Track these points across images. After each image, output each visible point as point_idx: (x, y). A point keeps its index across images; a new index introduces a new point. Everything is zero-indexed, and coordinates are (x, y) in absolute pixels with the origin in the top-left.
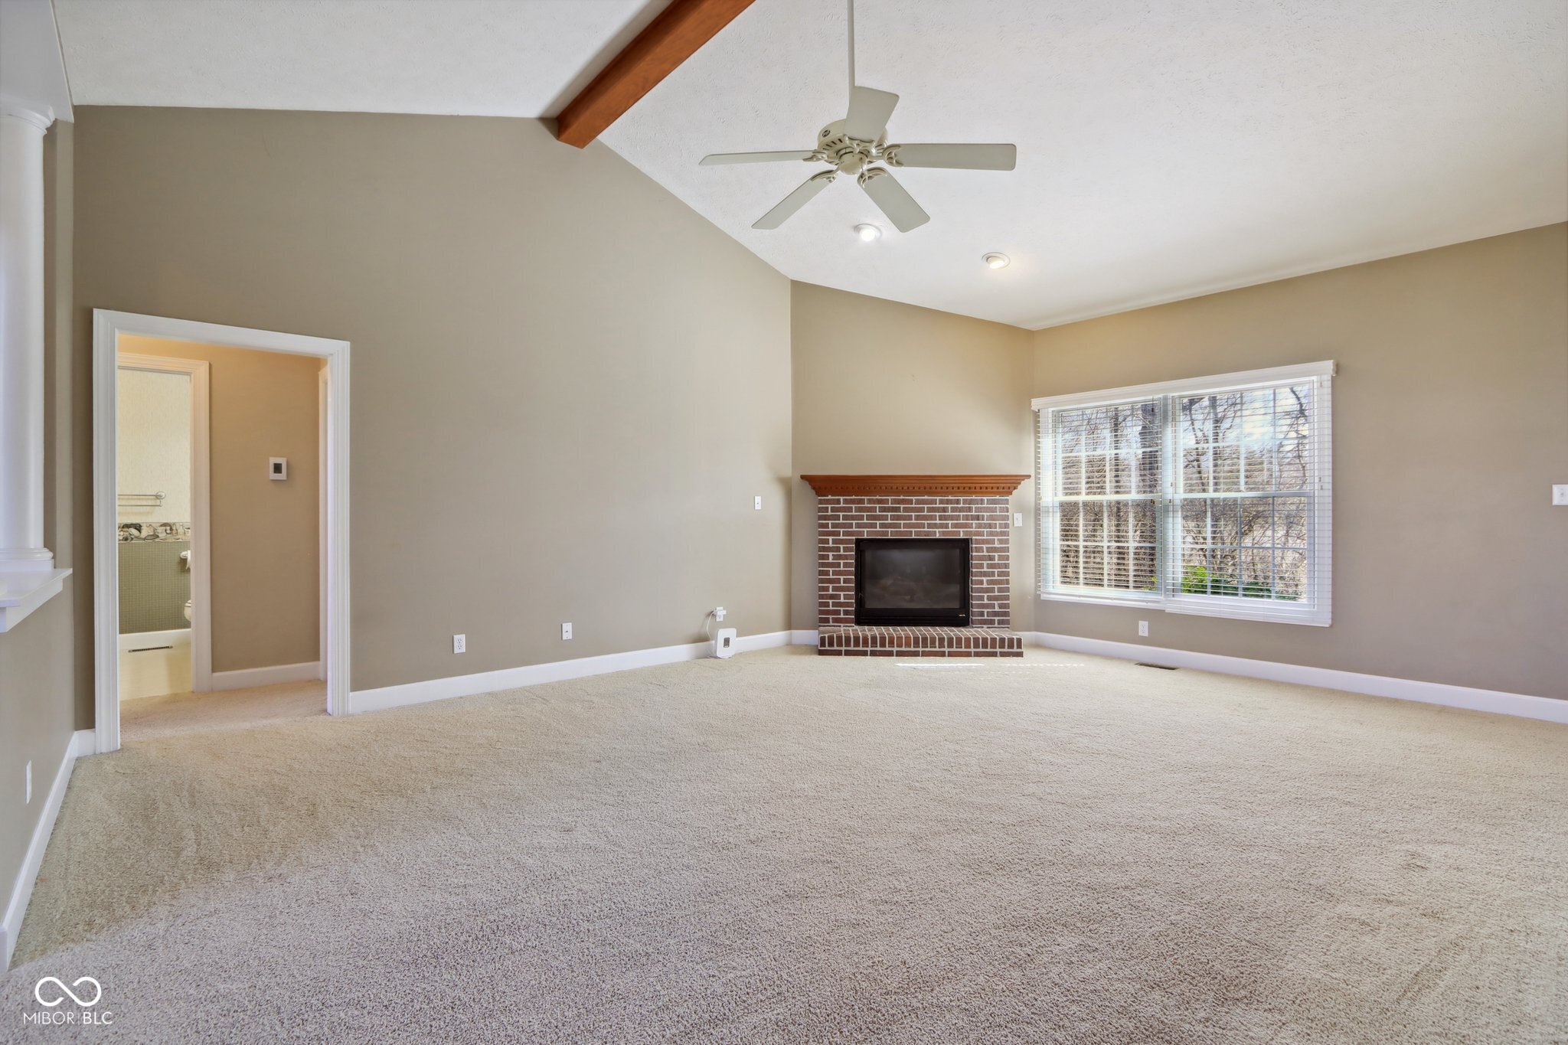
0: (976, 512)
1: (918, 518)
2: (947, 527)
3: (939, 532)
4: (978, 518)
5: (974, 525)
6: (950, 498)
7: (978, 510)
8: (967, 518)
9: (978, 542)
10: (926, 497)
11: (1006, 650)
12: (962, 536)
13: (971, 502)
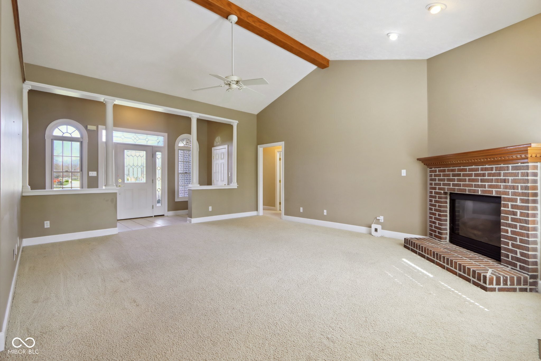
0: (503, 176)
1: (470, 180)
2: (485, 187)
3: (481, 190)
4: (505, 181)
5: (502, 186)
6: (487, 166)
7: (505, 175)
8: (497, 181)
9: (506, 200)
10: (473, 167)
11: (502, 286)
12: (494, 194)
13: (501, 169)
